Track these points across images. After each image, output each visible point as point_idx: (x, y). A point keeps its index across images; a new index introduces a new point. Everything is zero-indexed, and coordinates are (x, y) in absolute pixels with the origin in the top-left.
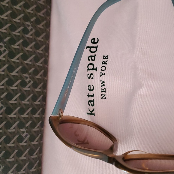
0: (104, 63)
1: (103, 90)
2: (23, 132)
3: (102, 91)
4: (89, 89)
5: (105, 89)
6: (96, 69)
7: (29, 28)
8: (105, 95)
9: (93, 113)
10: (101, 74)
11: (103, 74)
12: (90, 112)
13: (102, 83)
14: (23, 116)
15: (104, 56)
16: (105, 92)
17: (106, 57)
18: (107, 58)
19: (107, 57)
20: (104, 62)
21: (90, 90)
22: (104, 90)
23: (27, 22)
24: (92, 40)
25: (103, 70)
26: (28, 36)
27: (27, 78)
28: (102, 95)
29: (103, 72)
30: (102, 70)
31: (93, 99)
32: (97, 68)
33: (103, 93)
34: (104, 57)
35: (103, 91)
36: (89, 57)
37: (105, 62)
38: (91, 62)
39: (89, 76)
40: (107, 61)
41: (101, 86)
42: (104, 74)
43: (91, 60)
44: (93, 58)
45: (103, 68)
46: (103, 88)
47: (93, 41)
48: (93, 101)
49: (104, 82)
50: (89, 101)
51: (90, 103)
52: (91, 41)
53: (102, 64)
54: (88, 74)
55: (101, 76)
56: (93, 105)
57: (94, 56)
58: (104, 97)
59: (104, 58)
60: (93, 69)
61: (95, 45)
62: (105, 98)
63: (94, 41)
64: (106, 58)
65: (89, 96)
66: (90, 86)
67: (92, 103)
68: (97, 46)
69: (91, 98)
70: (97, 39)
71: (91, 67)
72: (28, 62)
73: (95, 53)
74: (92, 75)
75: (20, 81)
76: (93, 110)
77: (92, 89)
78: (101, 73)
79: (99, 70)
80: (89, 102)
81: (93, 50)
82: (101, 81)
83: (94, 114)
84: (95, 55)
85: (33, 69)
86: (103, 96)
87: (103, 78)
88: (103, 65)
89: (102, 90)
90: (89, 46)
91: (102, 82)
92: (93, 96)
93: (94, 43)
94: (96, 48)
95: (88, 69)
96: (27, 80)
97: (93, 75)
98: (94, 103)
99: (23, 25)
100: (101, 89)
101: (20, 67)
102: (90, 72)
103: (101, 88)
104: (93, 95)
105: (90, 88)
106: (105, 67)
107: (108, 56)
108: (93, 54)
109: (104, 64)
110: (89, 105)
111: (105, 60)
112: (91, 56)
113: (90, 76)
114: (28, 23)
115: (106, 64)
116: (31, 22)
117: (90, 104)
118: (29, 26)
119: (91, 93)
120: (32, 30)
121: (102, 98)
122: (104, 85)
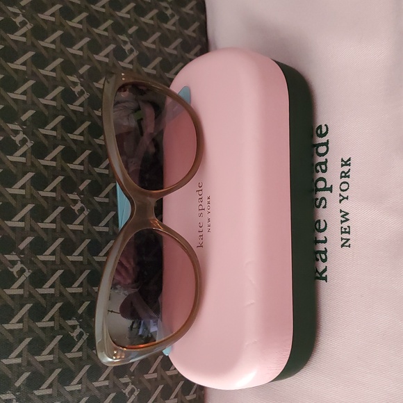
0: (343, 175)
1: (345, 229)
3: (342, 233)
4: (318, 227)
5: (349, 227)
6: (330, 189)
8: (348, 240)
9: (324, 275)
10: (342, 198)
11: (344, 198)
12: (318, 275)
13: (343, 216)
15: (342, 160)
16: (349, 233)
17: (346, 163)
18: (349, 165)
19: (348, 163)
20: (343, 172)
21: (319, 230)
22: (347, 230)
24: (317, 129)
25: (345, 189)
28: (342, 239)
29: (345, 194)
30: (341, 190)
31: (325, 248)
32: (332, 186)
33: (346, 236)
34: (344, 163)
35: (345, 232)
36: (317, 165)
37: (346, 174)
38: (321, 175)
39: (318, 203)
40: (349, 171)
41: (342, 222)
42: (347, 198)
43: (320, 170)
44: (323, 167)
45: (344, 187)
46: (345, 225)
47: (319, 132)
48: (325, 252)
49: (347, 214)
50: (317, 252)
51: (318, 255)
52: (317, 132)
53: (341, 177)
54: (316, 199)
55: (340, 201)
56: (324, 261)
57: (325, 163)
58: (347, 244)
59: (342, 165)
60: (325, 189)
61: (324, 140)
62: (349, 246)
63: (321, 131)
65: (316, 242)
67: (323, 256)
68: (328, 141)
69: (321, 247)
70: (326, 125)
71: (321, 185)
73: (325, 157)
74: (323, 201)
76: (325, 270)
77: (322, 227)
78: (340, 195)
79: (336, 190)
80: (316, 254)
81: (322, 150)
82: (341, 211)
83: (325, 279)
84: (326, 159)
86: (344, 241)
87: (345, 206)
88: (344, 180)
89: (343, 230)
90: (315, 144)
91: (343, 213)
92: (325, 242)
93: (321, 135)
94: (326, 144)
97: (325, 200)
98: (326, 256)
100: (342, 227)
102: (320, 195)
103: (342, 226)
104: (324, 239)
105: (320, 225)
106: (348, 183)
107: (349, 160)
108: (323, 159)
109: (345, 177)
110: (317, 260)
111: (346, 169)
112: (320, 164)
113: (320, 203)
115: (348, 177)
119: (321, 236)
121: (342, 246)
122: (347, 220)
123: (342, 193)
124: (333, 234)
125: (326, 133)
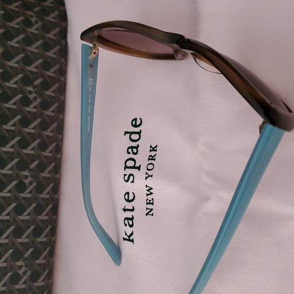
0: (151, 158)
1: (150, 201)
2: (21, 267)
3: (147, 203)
4: (127, 198)
5: (153, 199)
6: (139, 168)
7: (32, 96)
8: (152, 210)
9: (131, 238)
10: (147, 176)
11: (149, 176)
12: (127, 238)
13: (148, 190)
14: (19, 240)
15: (151, 147)
16: (152, 204)
17: (153, 149)
18: (156, 151)
19: (155, 149)
20: (151, 156)
21: (128, 201)
22: (151, 202)
23: (28, 86)
24: (133, 121)
25: (150, 169)
26: (30, 109)
27: (26, 177)
28: (147, 209)
29: (150, 173)
30: (148, 169)
31: (132, 216)
32: (140, 165)
33: (150, 206)
34: (152, 149)
35: (150, 203)
36: (129, 148)
37: (152, 157)
38: (131, 156)
39: (126, 178)
40: (155, 155)
41: (147, 195)
42: (152, 176)
43: (131, 152)
44: (135, 150)
45: (150, 167)
46: (150, 197)
47: (134, 123)
48: (132, 219)
49: (151, 189)
50: (126, 219)
51: (126, 221)
52: (132, 123)
53: (149, 159)
54: (125, 175)
55: (146, 178)
56: (131, 226)
57: (137, 148)
58: (151, 213)
59: (151, 151)
60: (134, 167)
61: (137, 130)
62: (152, 215)
63: (136, 123)
64: (154, 150)
65: (125, 210)
66: (128, 193)
67: (131, 222)
68: (141, 131)
69: (129, 214)
70: (140, 119)
71: (130, 164)
72: (28, 151)
73: (137, 143)
74: (132, 177)
75: (15, 182)
76: (132, 234)
77: (131, 198)
78: (146, 173)
79: (143, 169)
80: (125, 220)
81: (135, 137)
82: (147, 186)
83: (132, 241)
84: (138, 145)
85: (37, 162)
86: (149, 210)
87: (150, 182)
88: (150, 162)
89: (148, 202)
90: (129, 131)
91: (148, 188)
92: (132, 210)
93: (136, 126)
94: (139, 133)
95: (126, 167)
96: (27, 181)
97: (133, 176)
98: (133, 222)
99: (22, 91)
100: (147, 199)
101: (16, 160)
102: (128, 171)
103: (147, 198)
104: (132, 208)
105: (128, 196)
106: (153, 164)
107: (156, 147)
108: (135, 144)
109: (152, 159)
110: (126, 225)
111: (153, 153)
112: (132, 148)
113: (128, 178)
114: (30, 89)
115: (154, 160)
116: (35, 87)
117: (127, 224)
118: (31, 92)
119: (129, 206)
120: (35, 99)
121: (147, 214)
122: (151, 193)
123: (148, 172)
124: (140, 205)
125: (141, 124)
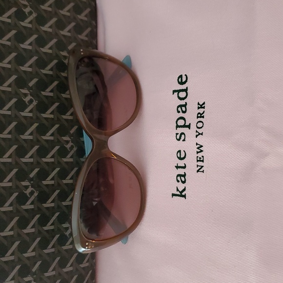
0: (199, 115)
1: (200, 158)
3: (198, 161)
4: (179, 156)
5: (203, 157)
6: (189, 126)
8: (202, 167)
9: (183, 194)
10: (198, 134)
11: (199, 134)
12: (178, 193)
13: (198, 148)
15: (199, 104)
16: (203, 161)
17: (201, 106)
18: (204, 108)
19: (203, 106)
20: (199, 113)
21: (180, 159)
22: (202, 159)
24: (179, 78)
25: (200, 127)
28: (198, 166)
29: (200, 131)
30: (198, 128)
31: (185, 173)
32: (190, 124)
33: (200, 164)
34: (200, 106)
35: (200, 161)
36: (178, 107)
37: (201, 114)
38: (181, 115)
39: (178, 137)
40: (203, 113)
41: (198, 152)
42: (202, 134)
43: (181, 111)
44: (184, 109)
45: (200, 125)
46: (200, 155)
47: (180, 80)
48: (184, 176)
49: (202, 146)
50: (178, 175)
51: (179, 178)
52: (178, 80)
53: (198, 117)
54: (177, 134)
55: (197, 136)
56: (184, 182)
57: (185, 105)
58: (201, 170)
59: (199, 108)
60: (184, 126)
61: (183, 87)
62: (203, 172)
63: (182, 80)
64: (202, 108)
65: (177, 167)
66: (180, 151)
67: (183, 179)
68: (187, 87)
69: (181, 171)
70: (186, 75)
71: (181, 123)
73: (185, 101)
74: (183, 136)
76: (184, 190)
77: (182, 156)
78: (197, 131)
79: (193, 127)
80: (177, 177)
81: (182, 95)
82: (197, 144)
83: (184, 196)
84: (186, 103)
86: (200, 167)
87: (200, 140)
88: (200, 119)
89: (199, 159)
90: (176, 89)
91: (198, 146)
92: (184, 167)
93: (182, 83)
94: (186, 90)
95: (178, 126)
97: (185, 135)
98: (185, 178)
100: (197, 157)
102: (180, 130)
103: (197, 155)
104: (184, 166)
105: (180, 154)
106: (202, 122)
107: (204, 103)
108: (183, 103)
109: (200, 117)
110: (178, 181)
111: (201, 111)
112: (181, 106)
113: (180, 137)
115: (203, 117)
117: (180, 181)
119: (181, 163)
121: (198, 171)
122: (202, 151)
123: (198, 130)
124: (191, 162)
125: (186, 81)
